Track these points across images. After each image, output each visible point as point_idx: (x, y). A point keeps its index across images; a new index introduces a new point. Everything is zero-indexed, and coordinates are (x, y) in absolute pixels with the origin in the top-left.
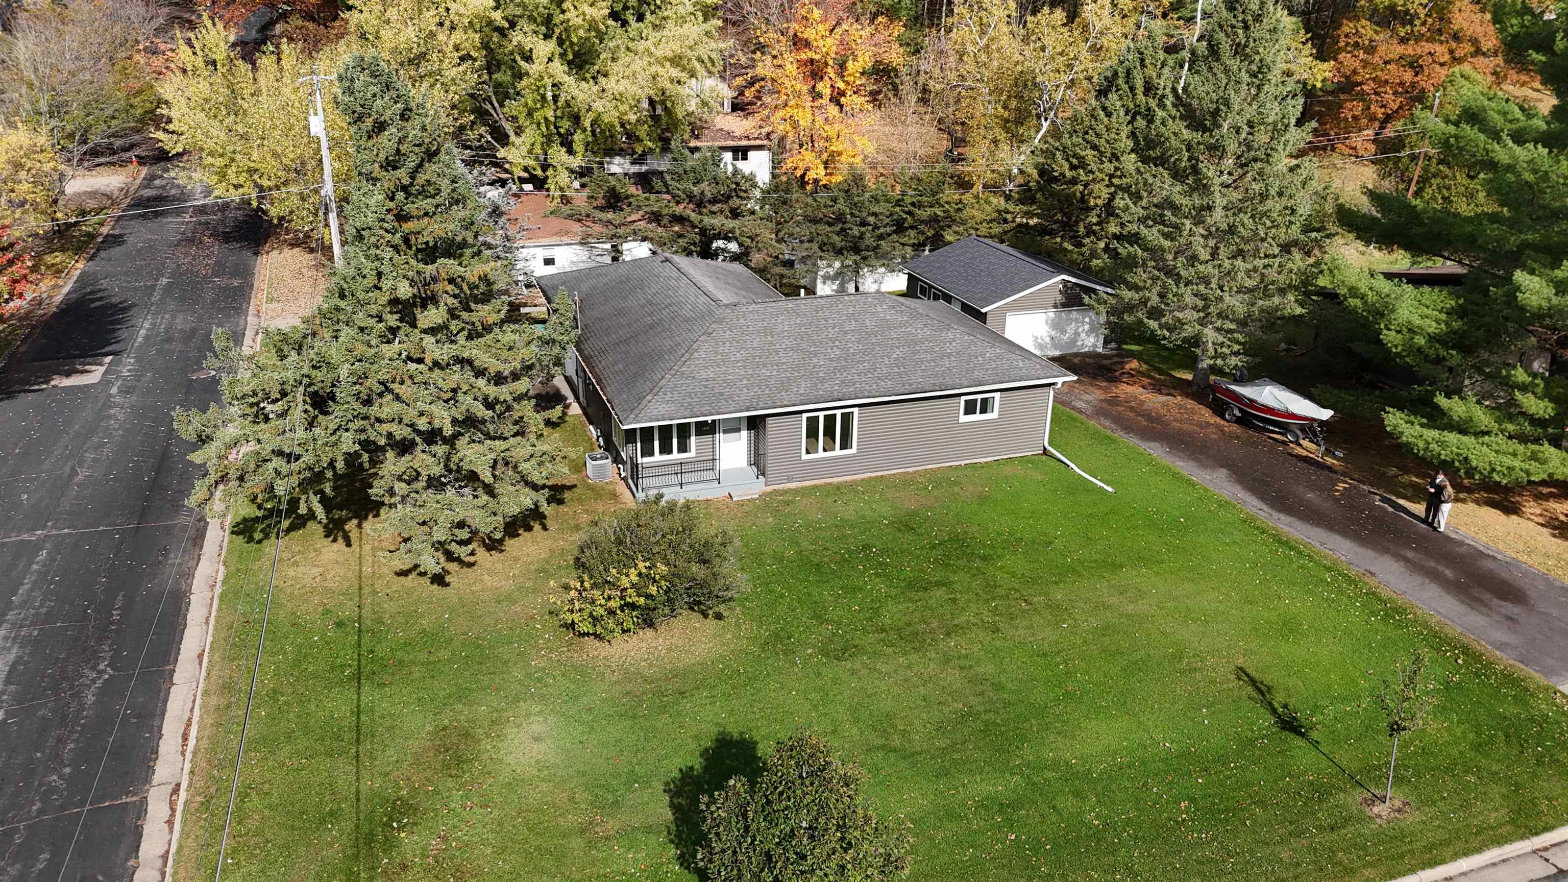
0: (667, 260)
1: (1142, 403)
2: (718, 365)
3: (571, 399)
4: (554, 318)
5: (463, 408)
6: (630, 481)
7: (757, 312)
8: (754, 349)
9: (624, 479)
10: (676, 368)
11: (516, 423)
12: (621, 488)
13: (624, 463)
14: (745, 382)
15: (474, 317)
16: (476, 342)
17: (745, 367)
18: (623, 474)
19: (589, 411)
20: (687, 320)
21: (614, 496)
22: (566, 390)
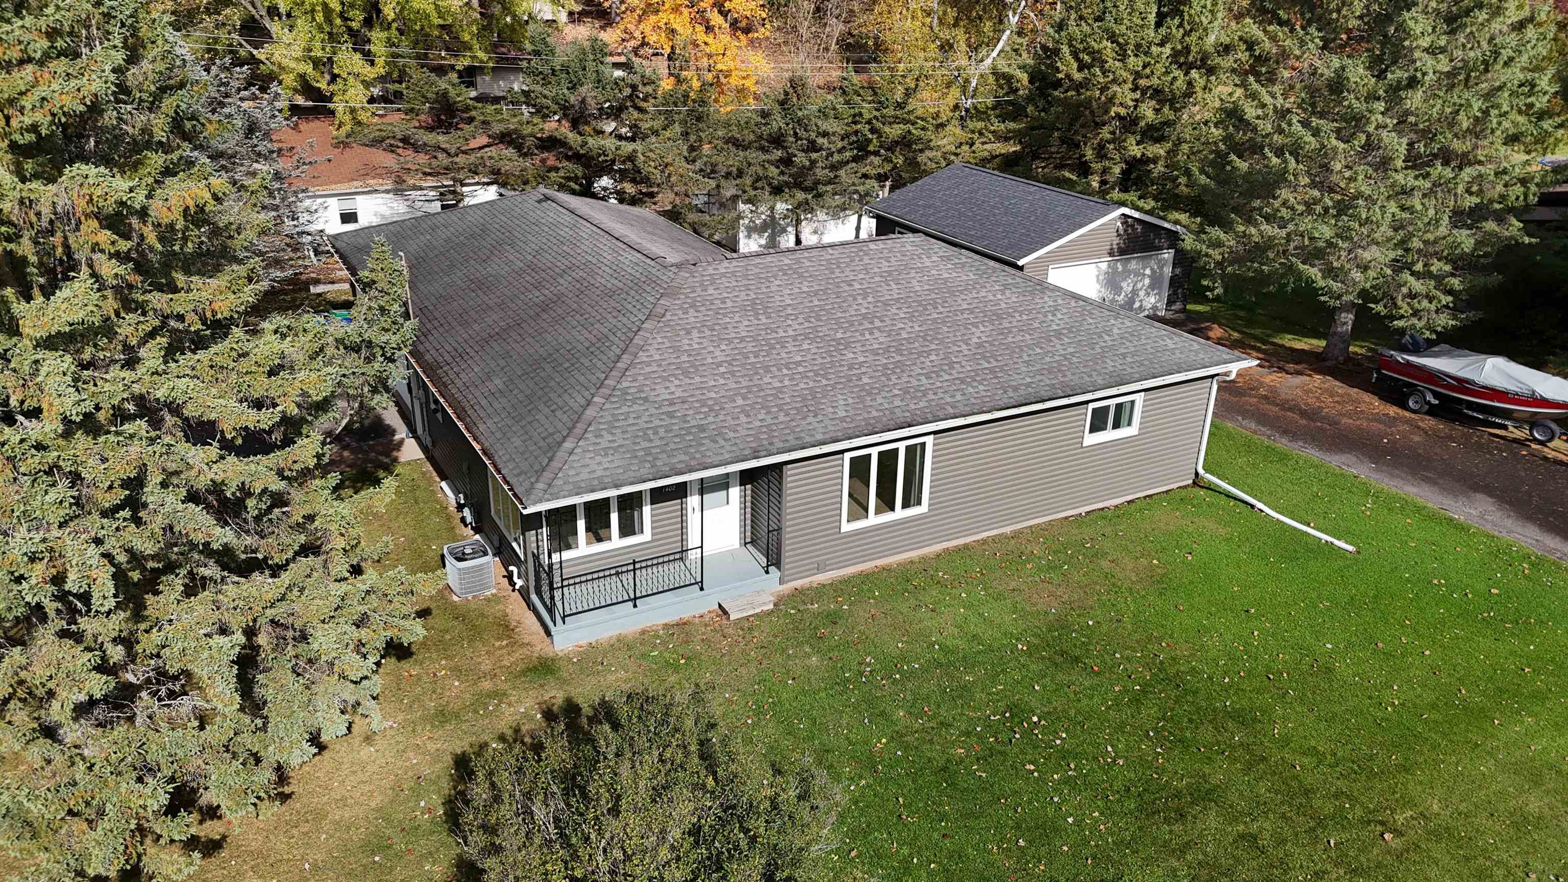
0: (547, 198)
1: (1273, 389)
2: (686, 373)
3: (402, 432)
4: (363, 300)
5: (156, 524)
6: (534, 597)
7: (733, 274)
8: (742, 340)
9: (524, 594)
10: (610, 382)
11: (299, 527)
12: (516, 608)
13: (517, 562)
14: (740, 401)
15: (181, 303)
16: (187, 360)
17: (733, 373)
18: (519, 583)
19: (437, 454)
20: (610, 294)
21: (506, 629)
22: (392, 417)
